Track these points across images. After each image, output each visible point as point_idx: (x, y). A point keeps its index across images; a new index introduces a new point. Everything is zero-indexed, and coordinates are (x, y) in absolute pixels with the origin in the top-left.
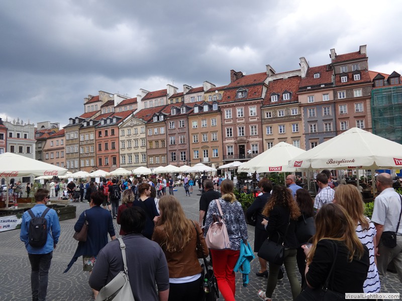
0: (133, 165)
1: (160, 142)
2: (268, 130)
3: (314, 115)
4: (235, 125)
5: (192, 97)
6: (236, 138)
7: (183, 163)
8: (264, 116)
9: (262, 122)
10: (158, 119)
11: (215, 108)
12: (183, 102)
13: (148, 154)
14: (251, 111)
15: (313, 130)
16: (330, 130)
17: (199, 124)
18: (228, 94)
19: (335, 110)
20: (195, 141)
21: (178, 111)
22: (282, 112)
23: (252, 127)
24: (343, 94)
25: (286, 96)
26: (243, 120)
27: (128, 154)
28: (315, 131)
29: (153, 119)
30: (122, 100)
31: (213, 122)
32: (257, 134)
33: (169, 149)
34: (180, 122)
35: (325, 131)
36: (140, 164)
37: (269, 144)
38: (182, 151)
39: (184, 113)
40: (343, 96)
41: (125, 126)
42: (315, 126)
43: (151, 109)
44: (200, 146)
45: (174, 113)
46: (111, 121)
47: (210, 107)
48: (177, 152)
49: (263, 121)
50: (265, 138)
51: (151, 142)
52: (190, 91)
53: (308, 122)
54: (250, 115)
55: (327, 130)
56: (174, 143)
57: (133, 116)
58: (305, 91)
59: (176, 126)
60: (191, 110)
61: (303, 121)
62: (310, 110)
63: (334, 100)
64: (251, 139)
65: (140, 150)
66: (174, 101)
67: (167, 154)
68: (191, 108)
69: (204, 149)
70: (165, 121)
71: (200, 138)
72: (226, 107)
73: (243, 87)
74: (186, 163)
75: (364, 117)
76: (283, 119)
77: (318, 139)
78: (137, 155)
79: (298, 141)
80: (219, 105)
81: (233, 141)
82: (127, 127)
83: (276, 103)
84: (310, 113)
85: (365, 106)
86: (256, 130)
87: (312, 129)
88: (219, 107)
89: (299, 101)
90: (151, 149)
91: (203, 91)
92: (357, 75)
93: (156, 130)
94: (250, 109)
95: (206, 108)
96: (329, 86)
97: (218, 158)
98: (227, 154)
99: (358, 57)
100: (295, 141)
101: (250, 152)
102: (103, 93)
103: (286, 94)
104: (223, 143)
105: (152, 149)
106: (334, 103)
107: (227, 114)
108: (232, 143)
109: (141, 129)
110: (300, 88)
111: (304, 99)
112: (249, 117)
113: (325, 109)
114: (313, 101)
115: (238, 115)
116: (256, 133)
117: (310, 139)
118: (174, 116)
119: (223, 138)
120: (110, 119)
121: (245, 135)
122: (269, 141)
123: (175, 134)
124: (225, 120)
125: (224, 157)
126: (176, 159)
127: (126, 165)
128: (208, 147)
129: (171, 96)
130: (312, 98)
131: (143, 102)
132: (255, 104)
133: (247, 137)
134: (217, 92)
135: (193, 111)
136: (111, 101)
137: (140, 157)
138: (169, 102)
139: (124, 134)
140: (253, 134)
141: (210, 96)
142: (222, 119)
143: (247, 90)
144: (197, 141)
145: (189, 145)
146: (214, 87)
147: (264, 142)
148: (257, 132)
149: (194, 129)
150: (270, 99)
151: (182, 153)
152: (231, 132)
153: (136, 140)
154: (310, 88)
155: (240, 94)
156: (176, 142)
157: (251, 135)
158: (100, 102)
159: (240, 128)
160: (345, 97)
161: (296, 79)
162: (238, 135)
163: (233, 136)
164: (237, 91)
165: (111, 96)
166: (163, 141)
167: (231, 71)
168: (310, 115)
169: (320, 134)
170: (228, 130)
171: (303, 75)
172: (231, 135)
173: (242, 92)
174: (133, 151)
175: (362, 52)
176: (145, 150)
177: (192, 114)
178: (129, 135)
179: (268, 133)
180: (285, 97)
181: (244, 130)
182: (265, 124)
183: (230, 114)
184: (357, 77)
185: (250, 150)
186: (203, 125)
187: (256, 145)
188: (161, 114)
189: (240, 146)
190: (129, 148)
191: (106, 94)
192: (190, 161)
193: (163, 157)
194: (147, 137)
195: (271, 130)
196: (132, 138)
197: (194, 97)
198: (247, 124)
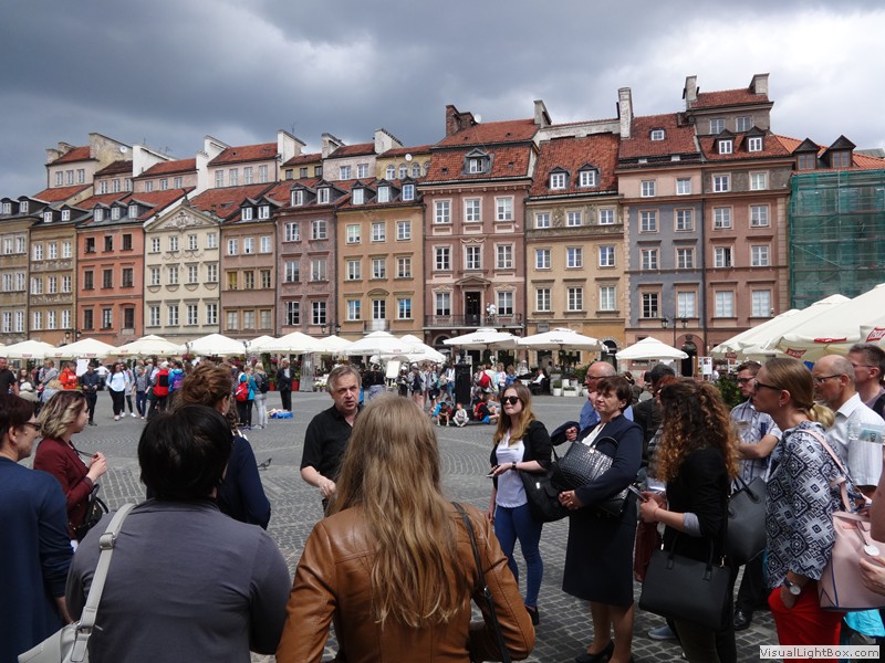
0: (181, 330)
1: (258, 276)
2: (540, 259)
3: (653, 227)
4: (457, 240)
5: (343, 167)
6: (460, 273)
7: (319, 331)
8: (533, 223)
9: (526, 237)
10: (255, 215)
11: (408, 194)
12: (319, 177)
13: (224, 305)
14: (501, 209)
15: (650, 263)
16: (690, 265)
17: (366, 233)
18: (443, 161)
19: (703, 218)
20: (352, 277)
21: (311, 196)
22: (578, 216)
23: (501, 249)
24: (725, 180)
25: (588, 177)
26: (479, 228)
27: (168, 302)
28: (655, 266)
29: (240, 213)
30: (153, 162)
31: (401, 231)
32: (513, 266)
33: (282, 292)
34: (315, 225)
35: (677, 267)
36: (200, 330)
37: (540, 291)
38: (315, 300)
39: (327, 202)
40: (725, 187)
41: (162, 227)
42: (654, 253)
43: (234, 190)
44: (365, 288)
45: (299, 200)
46: (124, 212)
47: (396, 191)
48: (302, 303)
49: (529, 235)
50: (532, 276)
51: (232, 273)
52: (338, 151)
53: (639, 243)
54: (497, 219)
55: (682, 265)
56: (297, 278)
57: (187, 204)
58: (635, 167)
59: (305, 235)
60: (343, 197)
61: (627, 240)
62: (645, 215)
63: (703, 193)
64: (496, 279)
65: (202, 292)
66: (296, 174)
67: (275, 306)
68: (343, 193)
69: (375, 298)
70: (272, 219)
71: (367, 270)
72: (438, 194)
73: (481, 147)
74: (327, 330)
75: (769, 238)
76: (579, 232)
77: (661, 285)
78: (193, 305)
79: (612, 289)
80: (419, 189)
81: (451, 280)
82: (168, 230)
83: (561, 192)
84: (645, 221)
85: (774, 214)
86: (509, 257)
87: (646, 260)
88: (418, 193)
89: (620, 192)
90: (233, 290)
91: (373, 153)
92: (755, 140)
93: (247, 244)
94: (497, 205)
95: (384, 196)
96: (690, 160)
97: (412, 321)
98: (435, 313)
99: (749, 100)
100: (604, 289)
101: (493, 309)
102: (102, 140)
103: (588, 173)
104: (425, 285)
105: (236, 291)
106: (703, 202)
107: (439, 213)
108: (447, 285)
109: (206, 240)
110: (622, 161)
111: (631, 187)
112: (494, 223)
113: (680, 214)
114: (652, 192)
115: (466, 215)
116: (509, 264)
117: (640, 286)
118: (299, 209)
119: (426, 272)
120: (121, 207)
121: (482, 267)
122: (541, 286)
123: (299, 255)
124: (432, 226)
125: (426, 319)
126: (301, 321)
127: (162, 331)
128: (385, 293)
129: (287, 160)
130: (652, 185)
131: (213, 171)
132: (510, 191)
133: (486, 272)
134: (408, 157)
135: (349, 200)
136: (123, 162)
137: (203, 310)
138: (282, 176)
139: (157, 250)
140: (501, 264)
141: (391, 166)
142: (424, 224)
143: (491, 156)
144: (357, 277)
145: (337, 284)
146: (399, 146)
147: (530, 287)
148: (513, 261)
149: (353, 245)
150: (547, 184)
151: (316, 305)
152: (446, 259)
153: (192, 266)
154: (645, 162)
155: (474, 164)
156: (300, 275)
157: (496, 267)
158: (93, 164)
159: (470, 250)
160: (729, 189)
161: (606, 140)
162: (466, 267)
163: (451, 268)
164: (468, 155)
165: (124, 150)
166: (266, 271)
167: (448, 107)
168: (645, 227)
169: (666, 276)
170: (439, 252)
171: (625, 132)
172: (446, 266)
173: (479, 159)
174: (182, 293)
175: (759, 90)
176: (215, 293)
177: (347, 206)
178: (172, 253)
179: (540, 265)
180: (585, 179)
181: (481, 254)
182: (533, 242)
183: (447, 212)
184: (755, 145)
185: (492, 306)
186: (376, 237)
187: (509, 294)
188: (262, 201)
189: (467, 294)
190: (173, 286)
191: (109, 143)
192: (338, 326)
193: (264, 314)
194: (223, 261)
195: (547, 259)
196: (182, 261)
197: (349, 167)
198: (490, 238)
